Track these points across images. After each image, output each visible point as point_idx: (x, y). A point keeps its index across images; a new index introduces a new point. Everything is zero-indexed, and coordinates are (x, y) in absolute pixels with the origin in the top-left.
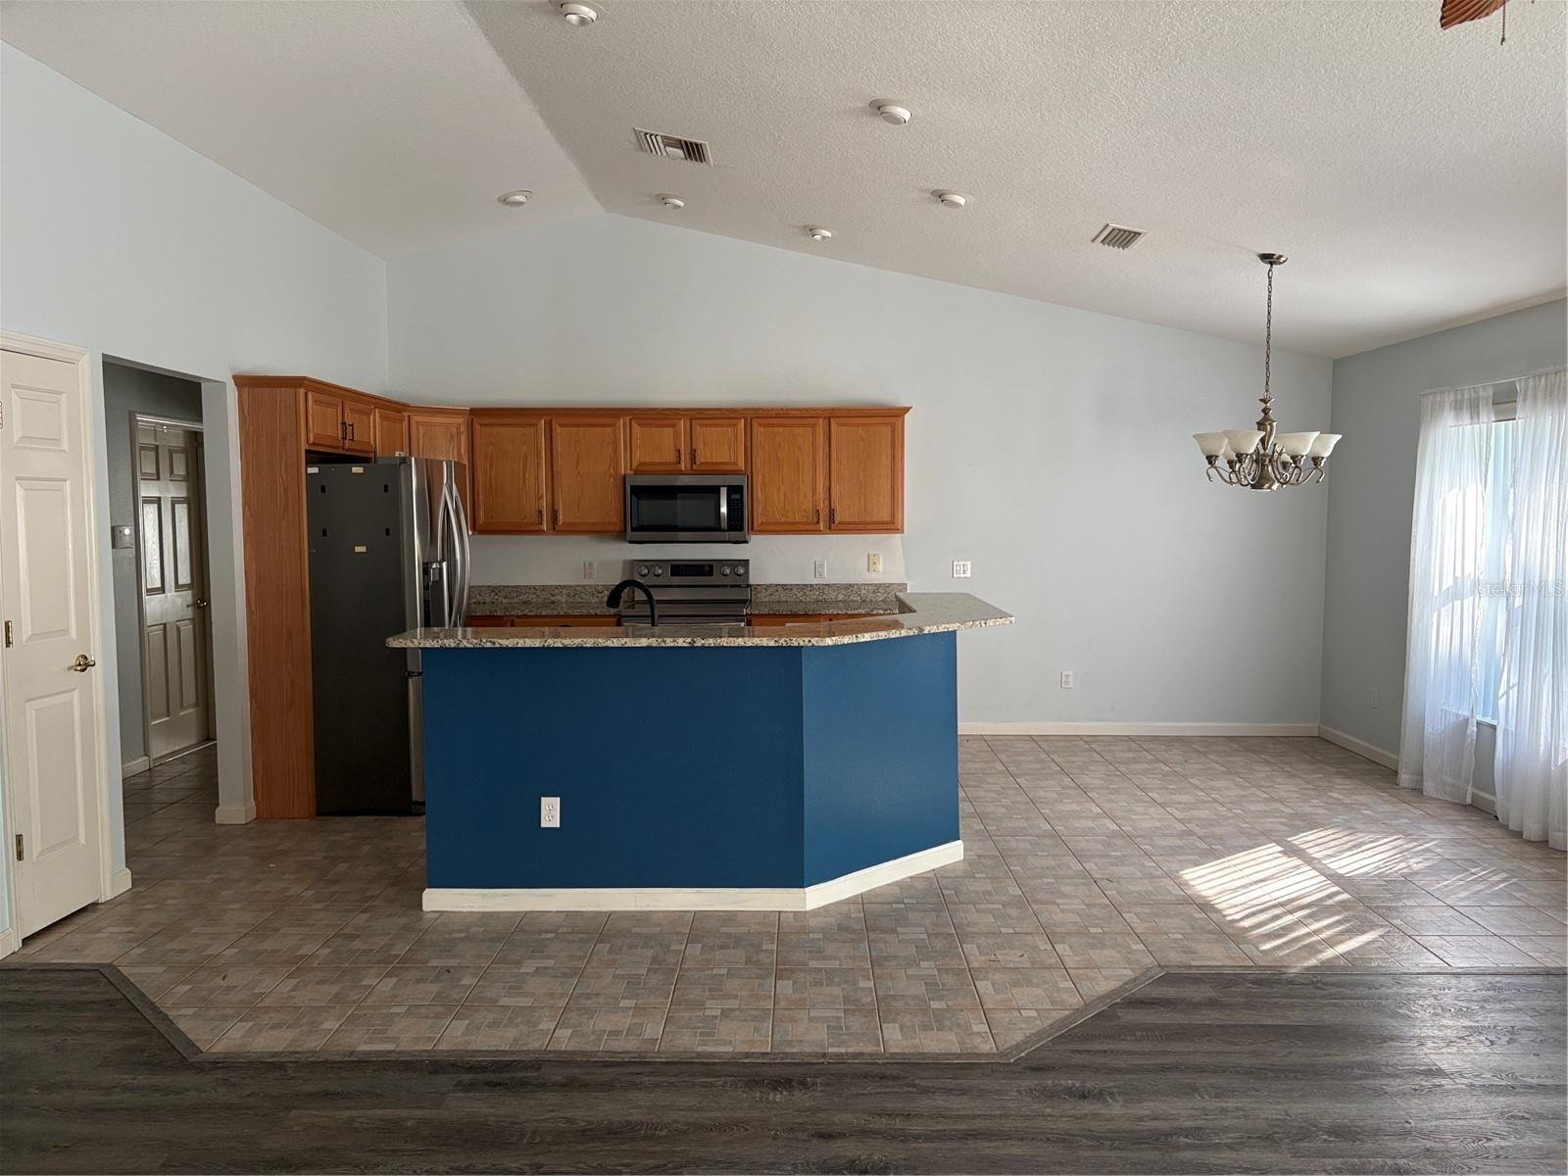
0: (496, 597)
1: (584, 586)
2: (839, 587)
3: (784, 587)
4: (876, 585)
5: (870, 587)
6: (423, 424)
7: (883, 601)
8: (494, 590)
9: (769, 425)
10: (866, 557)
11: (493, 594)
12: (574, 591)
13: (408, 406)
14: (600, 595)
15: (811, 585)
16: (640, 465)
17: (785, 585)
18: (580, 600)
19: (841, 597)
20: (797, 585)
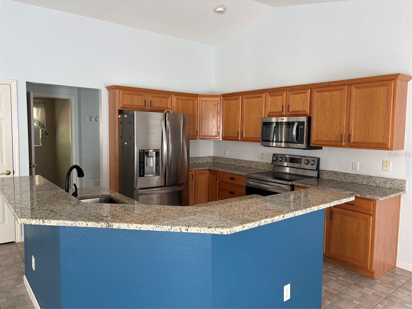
0: (235, 163)
1: (259, 162)
2: (364, 177)
3: (336, 173)
4: (386, 178)
5: (382, 180)
6: (204, 101)
7: (389, 188)
8: (235, 160)
9: (321, 91)
10: (382, 162)
11: (235, 162)
12: (257, 163)
13: (198, 95)
14: (264, 167)
15: (349, 174)
16: (270, 113)
17: (337, 172)
18: (258, 168)
19: (365, 183)
20: (342, 173)
